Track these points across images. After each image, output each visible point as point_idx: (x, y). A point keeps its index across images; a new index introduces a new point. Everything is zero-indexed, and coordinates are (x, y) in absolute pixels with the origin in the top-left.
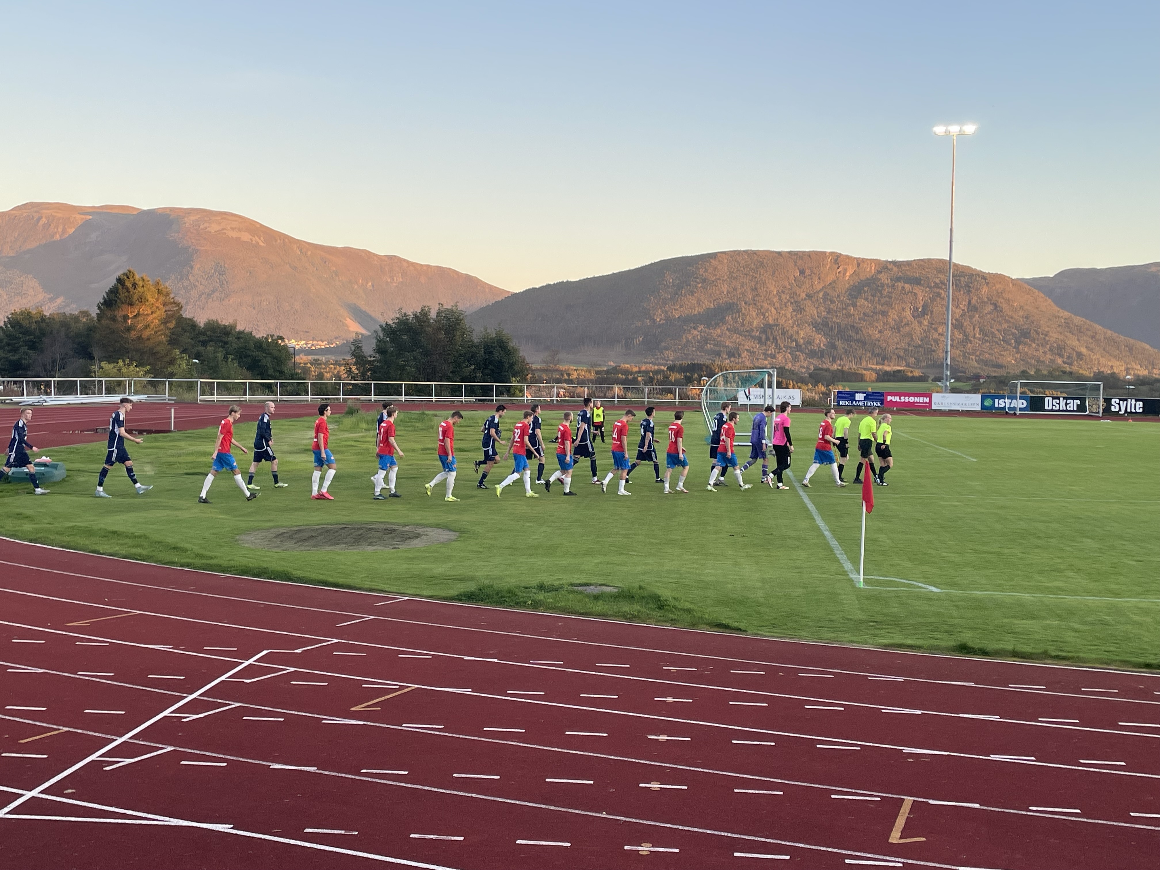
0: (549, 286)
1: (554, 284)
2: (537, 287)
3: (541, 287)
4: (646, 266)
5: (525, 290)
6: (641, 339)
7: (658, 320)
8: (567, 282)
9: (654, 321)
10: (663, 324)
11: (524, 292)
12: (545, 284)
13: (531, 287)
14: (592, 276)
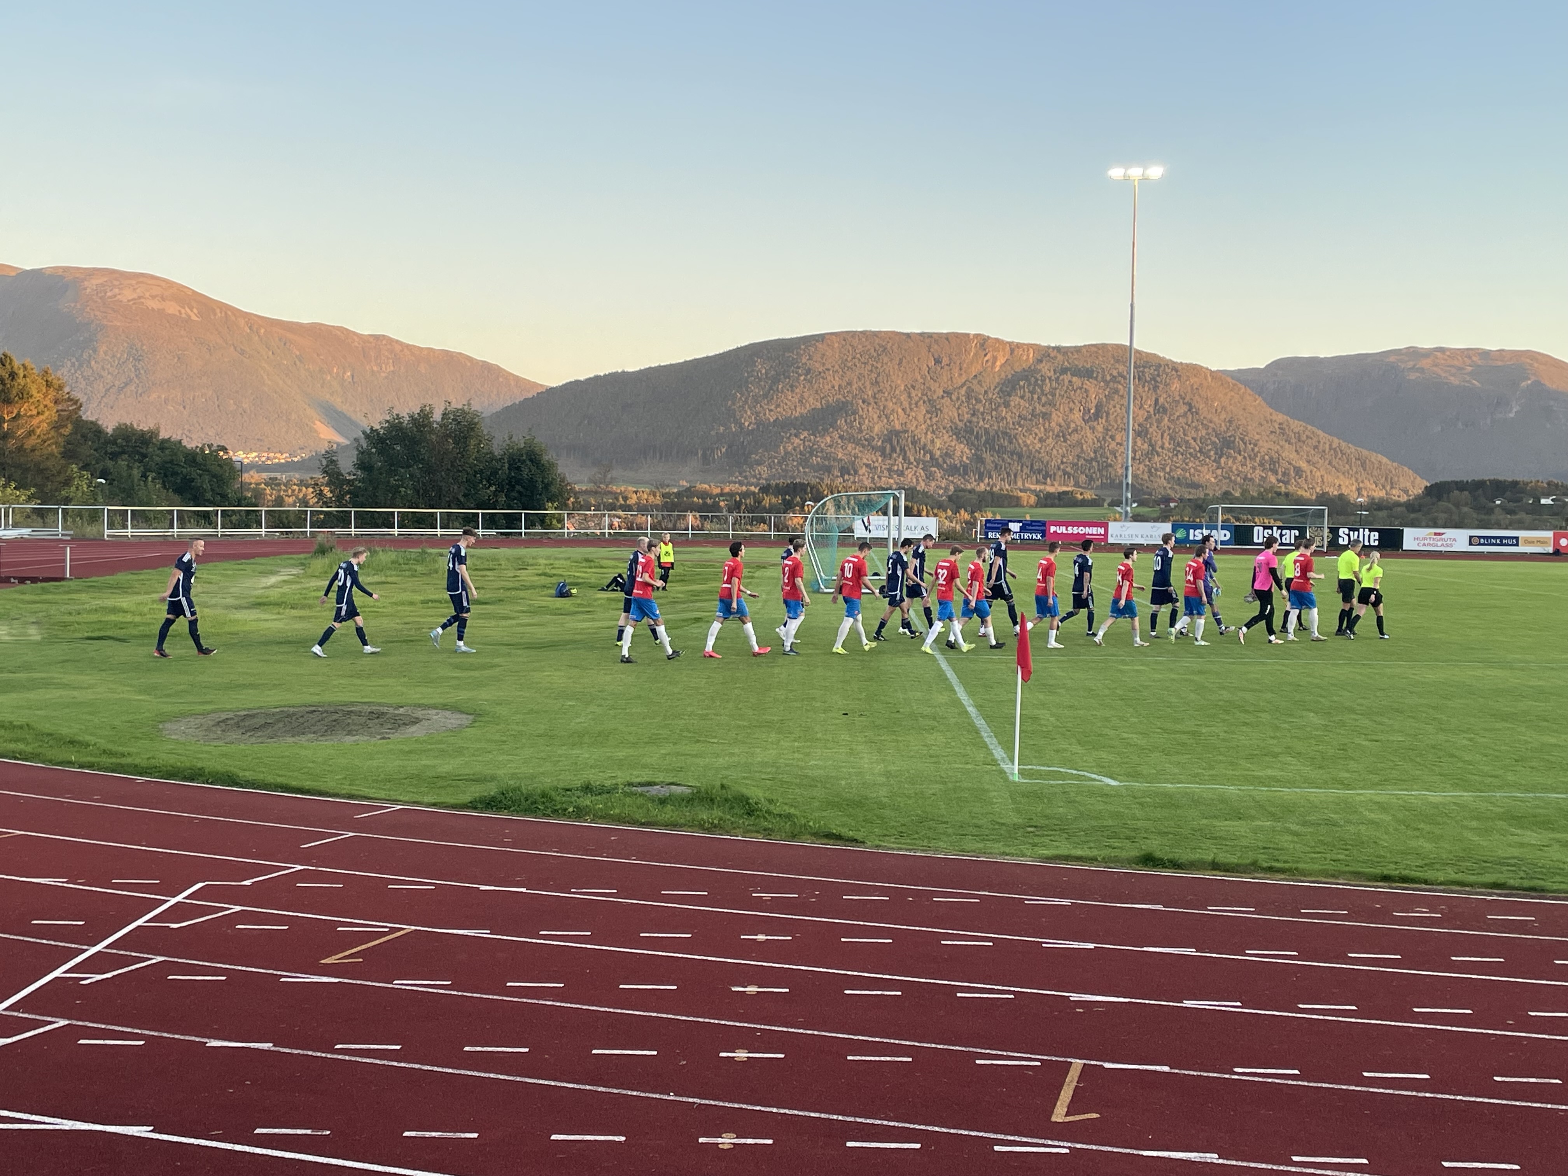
0: (597, 378)
1: (605, 375)
2: (582, 378)
3: (586, 380)
4: (730, 351)
5: (564, 382)
6: (724, 450)
7: (746, 424)
8: (623, 372)
9: (741, 425)
10: (753, 430)
11: (563, 385)
12: (592, 376)
13: (572, 380)
14: (656, 365)
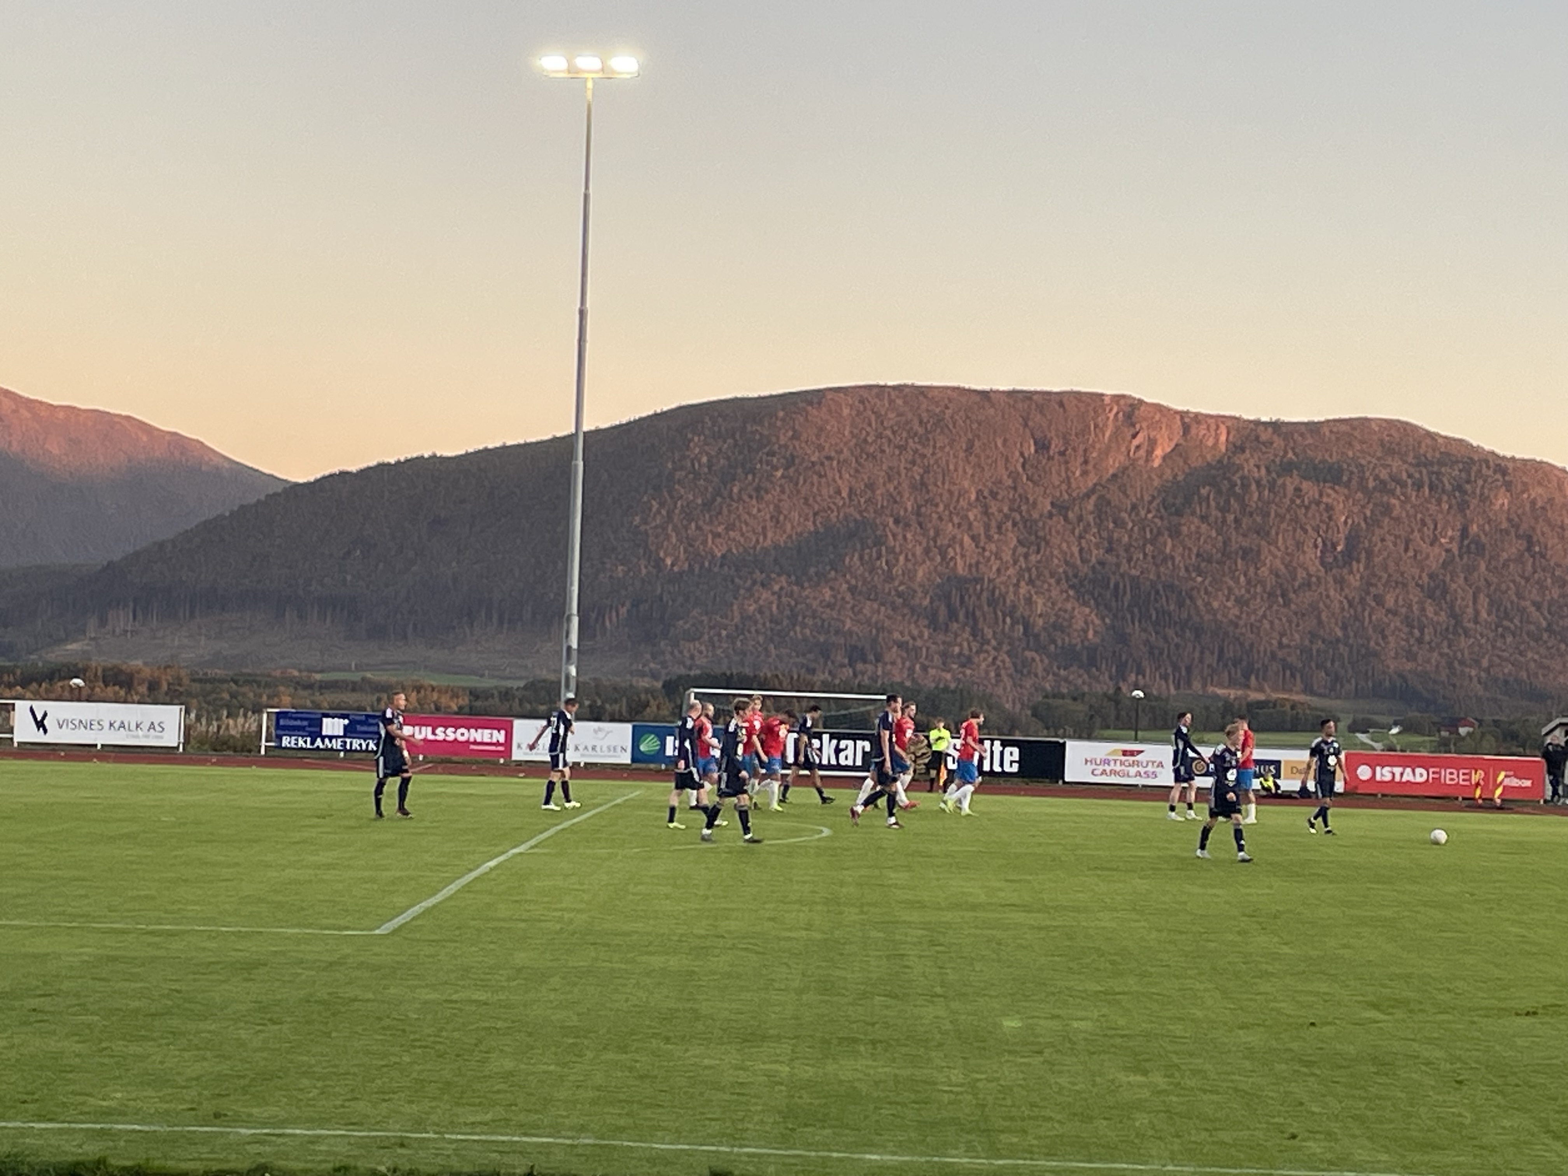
0: (382, 467)
1: (398, 463)
2: (354, 469)
3: (362, 472)
4: (641, 419)
5: (319, 476)
6: (623, 611)
7: (669, 562)
8: (434, 457)
9: (659, 563)
10: (681, 573)
11: (317, 481)
12: (373, 463)
13: (336, 470)
14: (498, 444)
